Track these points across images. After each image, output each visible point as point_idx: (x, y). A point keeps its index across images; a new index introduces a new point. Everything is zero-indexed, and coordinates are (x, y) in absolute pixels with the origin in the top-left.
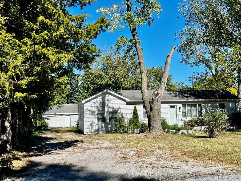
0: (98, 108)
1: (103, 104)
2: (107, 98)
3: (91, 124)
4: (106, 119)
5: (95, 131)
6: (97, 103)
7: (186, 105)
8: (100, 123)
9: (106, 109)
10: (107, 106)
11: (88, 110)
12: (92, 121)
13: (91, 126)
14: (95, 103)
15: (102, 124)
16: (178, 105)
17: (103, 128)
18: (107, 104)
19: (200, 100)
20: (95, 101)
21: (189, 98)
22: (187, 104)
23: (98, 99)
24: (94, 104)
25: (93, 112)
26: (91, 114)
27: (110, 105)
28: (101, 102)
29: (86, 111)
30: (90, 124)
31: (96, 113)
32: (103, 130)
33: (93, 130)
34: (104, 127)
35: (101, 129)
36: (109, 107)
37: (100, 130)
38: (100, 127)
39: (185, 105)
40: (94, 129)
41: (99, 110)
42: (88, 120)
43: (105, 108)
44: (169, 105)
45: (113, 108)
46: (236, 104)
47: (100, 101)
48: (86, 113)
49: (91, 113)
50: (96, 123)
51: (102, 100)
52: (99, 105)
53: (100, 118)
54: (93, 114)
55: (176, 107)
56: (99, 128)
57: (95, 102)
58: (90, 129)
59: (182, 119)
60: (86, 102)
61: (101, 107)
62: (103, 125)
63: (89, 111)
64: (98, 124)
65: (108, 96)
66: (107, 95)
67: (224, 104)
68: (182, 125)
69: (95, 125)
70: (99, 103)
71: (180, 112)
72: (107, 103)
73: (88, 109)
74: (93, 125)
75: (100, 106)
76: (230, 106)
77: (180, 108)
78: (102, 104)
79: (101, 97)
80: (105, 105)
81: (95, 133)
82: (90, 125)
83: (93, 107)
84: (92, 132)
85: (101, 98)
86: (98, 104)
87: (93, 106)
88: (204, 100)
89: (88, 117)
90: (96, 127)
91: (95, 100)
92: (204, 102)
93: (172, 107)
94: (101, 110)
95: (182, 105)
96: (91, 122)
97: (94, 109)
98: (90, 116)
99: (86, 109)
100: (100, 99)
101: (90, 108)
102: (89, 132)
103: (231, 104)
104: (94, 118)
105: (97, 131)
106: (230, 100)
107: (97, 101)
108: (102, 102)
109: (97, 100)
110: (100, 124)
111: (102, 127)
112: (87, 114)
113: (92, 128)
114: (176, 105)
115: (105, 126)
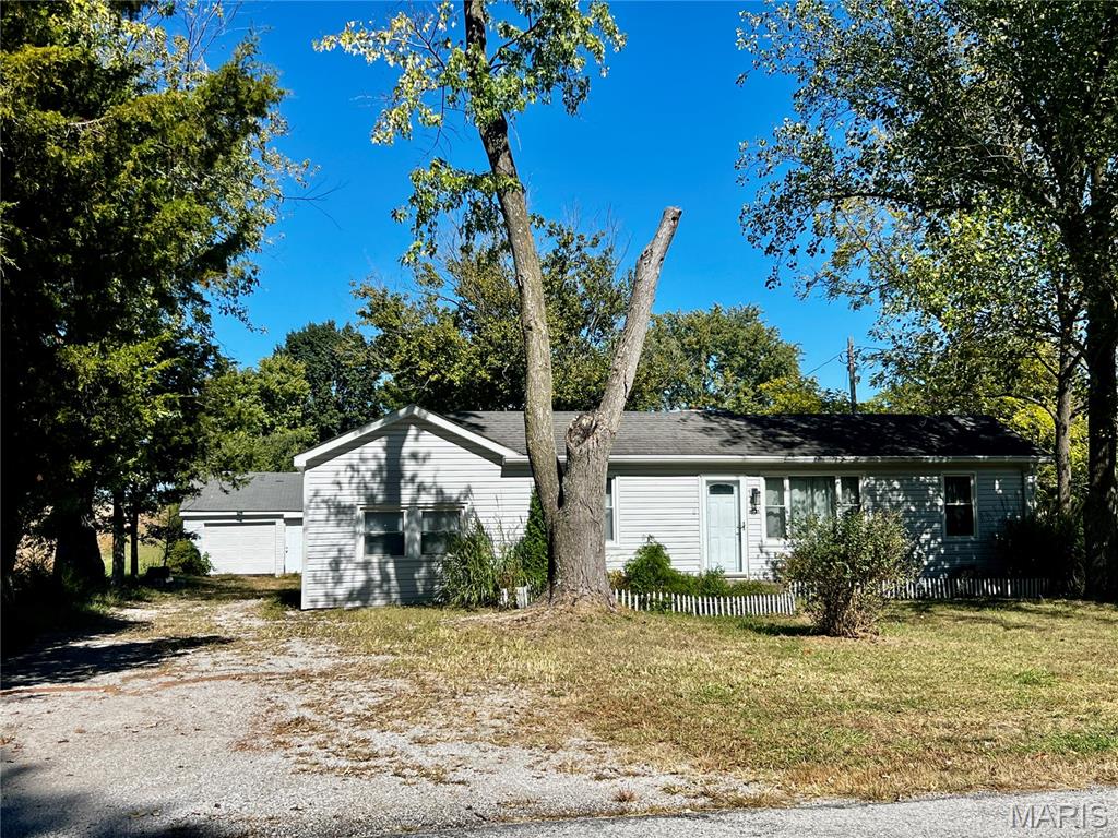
0: (366, 488)
1: (392, 474)
2: (409, 446)
3: (336, 564)
4: (406, 541)
5: (351, 594)
6: (363, 468)
7: (787, 483)
8: (375, 559)
9: (406, 495)
10: (412, 480)
11: (319, 499)
12: (340, 551)
13: (331, 574)
14: (351, 466)
15: (386, 562)
16: (747, 483)
17: (389, 581)
18: (408, 474)
19: (850, 459)
20: (357, 456)
21: (795, 451)
22: (791, 479)
23: (366, 450)
24: (349, 474)
25: (341, 511)
26: (332, 517)
27: (425, 475)
28: (383, 462)
29: (313, 505)
30: (327, 561)
31: (360, 513)
32: (388, 593)
33: (341, 592)
34: (393, 577)
35: (380, 586)
36: (421, 488)
37: (377, 591)
38: (377, 578)
39: (782, 479)
40: (345, 585)
41: (371, 499)
42: (319, 543)
43: (399, 488)
44: (705, 483)
45: (440, 492)
46: (1023, 480)
47: (376, 458)
48: (311, 511)
49: (337, 514)
50: (360, 555)
51: (388, 454)
52: (374, 476)
53: (380, 536)
54: (344, 517)
55: (735, 488)
56: (369, 581)
57: (355, 462)
58: (330, 585)
59: (761, 547)
60: (311, 464)
61: (382, 487)
62: (391, 567)
63: (323, 505)
64: (366, 565)
65: (416, 438)
66: (413, 431)
67: (968, 480)
68: (765, 574)
69: (350, 566)
70: (373, 465)
71: (754, 511)
72: (409, 468)
73: (322, 493)
74: (342, 566)
75: (378, 479)
76: (997, 487)
77: (755, 493)
78: (385, 474)
79: (383, 439)
80: (401, 476)
81: (350, 605)
82: (326, 567)
83: (345, 487)
84: (335, 601)
85: (384, 444)
86: (369, 474)
87: (346, 481)
88: (863, 459)
89: (321, 530)
90: (354, 579)
91: (354, 455)
92: (870, 469)
93: (717, 489)
94: (380, 498)
95: (766, 479)
96: (335, 554)
97: (349, 496)
98: (331, 528)
99: (312, 493)
100: (376, 449)
101: (328, 491)
102: (323, 598)
103: (999, 482)
104: (349, 536)
105: (363, 595)
106: (995, 459)
107: (363, 460)
108: (387, 465)
109: (365, 456)
110: (376, 565)
111: (385, 578)
112: (317, 518)
113: (338, 581)
114: (738, 483)
115: (397, 574)
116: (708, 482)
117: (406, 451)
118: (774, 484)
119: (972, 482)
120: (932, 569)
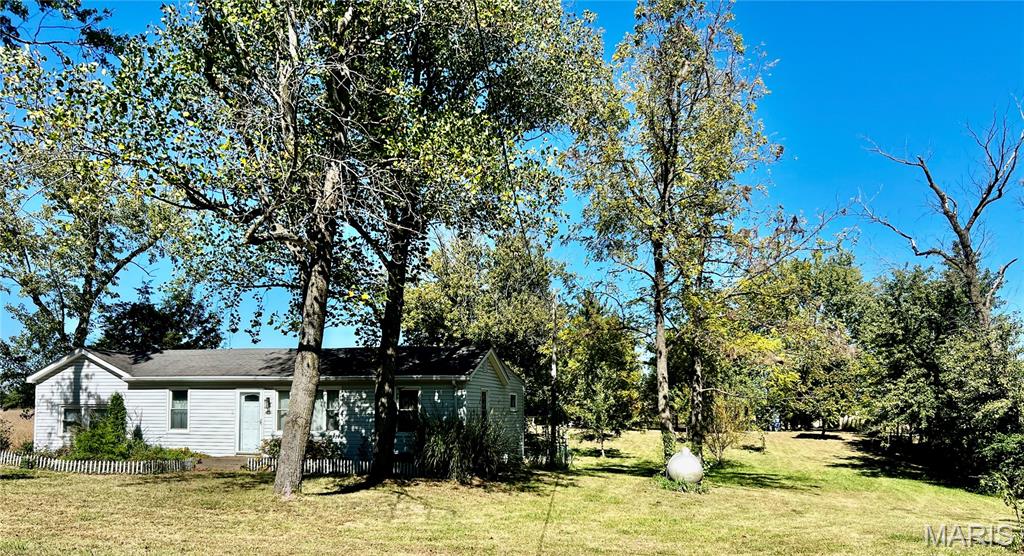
0: (65, 395)
1: (76, 386)
2: (85, 371)
3: (50, 437)
6: (63, 384)
8: (68, 435)
9: (83, 397)
10: (86, 389)
11: (43, 400)
12: (53, 429)
14: (58, 383)
16: (263, 394)
18: (84, 387)
20: (60, 377)
23: (65, 374)
24: (57, 387)
25: (52, 406)
26: (49, 411)
27: (92, 390)
28: (72, 380)
31: (62, 409)
36: (89, 395)
40: (54, 445)
41: (66, 400)
42: (42, 424)
43: (79, 396)
44: (238, 395)
45: (99, 397)
46: (455, 393)
47: (69, 379)
48: (39, 407)
49: (51, 409)
50: (61, 434)
51: (75, 376)
52: (68, 389)
53: (70, 422)
54: (55, 411)
55: (257, 397)
57: (59, 381)
59: (273, 435)
60: (40, 380)
61: (72, 394)
63: (46, 404)
64: (63, 437)
65: (88, 366)
66: (87, 362)
67: (416, 392)
69: (56, 436)
70: (67, 382)
71: (268, 412)
72: (84, 383)
73: (44, 397)
74: (53, 437)
75: (70, 390)
76: (436, 398)
77: (270, 400)
78: (73, 387)
79: (73, 367)
80: (81, 388)
83: (55, 394)
85: (73, 370)
86: (66, 387)
87: (56, 390)
89: (44, 417)
90: (58, 444)
91: (58, 376)
92: (346, 386)
93: (249, 398)
94: (71, 400)
95: (279, 392)
96: (49, 431)
97: (57, 399)
98: (49, 416)
99: (40, 397)
100: (69, 373)
101: (48, 396)
103: (437, 394)
104: (56, 421)
106: (427, 377)
107: (63, 379)
108: (74, 382)
109: (64, 377)
114: (259, 394)
116: (241, 394)
117: (83, 374)
118: (283, 394)
119: (418, 394)
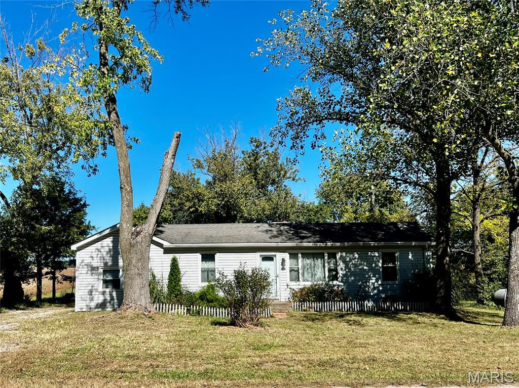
0: (104, 259)
1: (115, 253)
3: (91, 293)
4: (121, 283)
5: (97, 305)
6: (102, 250)
7: (300, 255)
8: (108, 290)
9: (121, 262)
11: (83, 264)
12: (92, 286)
13: (89, 296)
14: (98, 249)
15: (112, 292)
16: (279, 256)
17: (114, 300)
19: (329, 244)
20: (100, 245)
21: (305, 240)
22: (302, 254)
23: (104, 243)
24: (97, 253)
25: (93, 269)
26: (89, 272)
28: (111, 248)
29: (81, 267)
30: (87, 291)
31: (101, 271)
32: (113, 305)
33: (93, 304)
34: (115, 298)
35: (110, 302)
37: (108, 304)
38: (109, 298)
39: (298, 254)
40: (95, 301)
41: (106, 264)
42: (83, 283)
43: (118, 260)
46: (424, 254)
47: (108, 246)
48: (79, 269)
49: (91, 271)
50: (101, 289)
51: (113, 244)
52: (107, 254)
53: (110, 280)
54: (94, 272)
55: (274, 258)
56: (105, 300)
57: (99, 248)
58: (88, 302)
59: (287, 286)
60: (80, 249)
61: (111, 258)
62: (114, 294)
63: (85, 267)
64: (104, 293)
67: (395, 253)
68: (289, 298)
69: (97, 293)
70: (107, 249)
71: (283, 269)
73: (85, 261)
74: (93, 293)
75: (109, 255)
76: (410, 257)
77: (283, 260)
78: (112, 253)
79: (111, 237)
80: (119, 254)
81: (96, 310)
82: (87, 293)
83: (95, 258)
84: (90, 308)
85: (112, 240)
86: (105, 253)
87: (95, 256)
88: (338, 244)
89: (84, 277)
90: (99, 299)
91: (98, 245)
92: (342, 249)
93: (265, 259)
94: (110, 263)
95: (289, 254)
96: (90, 288)
97: (96, 263)
98: (89, 276)
99: (81, 261)
100: (109, 242)
101: (88, 260)
102: (85, 307)
103: (410, 254)
104: (96, 280)
105: (102, 306)
106: (408, 243)
107: (103, 247)
108: (113, 249)
109: (103, 245)
110: (108, 293)
111: (112, 298)
112: (82, 272)
113: (92, 300)
114: (275, 256)
115: (117, 297)
116: (261, 256)
118: (294, 256)
119: (396, 255)
120: (376, 297)
